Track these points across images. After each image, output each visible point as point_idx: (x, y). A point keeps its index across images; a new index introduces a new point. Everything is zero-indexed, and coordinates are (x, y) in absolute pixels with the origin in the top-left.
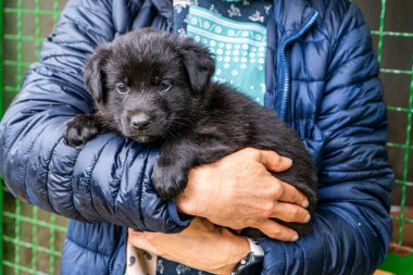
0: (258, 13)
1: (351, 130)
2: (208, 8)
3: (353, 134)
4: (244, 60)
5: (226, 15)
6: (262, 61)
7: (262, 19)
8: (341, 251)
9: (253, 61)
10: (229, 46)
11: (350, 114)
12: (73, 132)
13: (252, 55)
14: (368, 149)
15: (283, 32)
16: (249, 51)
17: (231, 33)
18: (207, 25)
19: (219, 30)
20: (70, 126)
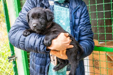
0: (67, 5)
1: (85, 25)
2: (57, 5)
3: (85, 26)
4: (66, 16)
5: (61, 6)
6: (69, 16)
7: (67, 7)
8: (87, 50)
9: (67, 16)
10: (62, 13)
11: (85, 22)
12: (25, 34)
13: (67, 15)
14: (88, 28)
15: (73, 10)
16: (66, 14)
17: (62, 10)
18: (58, 9)
19: (60, 9)
20: (24, 32)
